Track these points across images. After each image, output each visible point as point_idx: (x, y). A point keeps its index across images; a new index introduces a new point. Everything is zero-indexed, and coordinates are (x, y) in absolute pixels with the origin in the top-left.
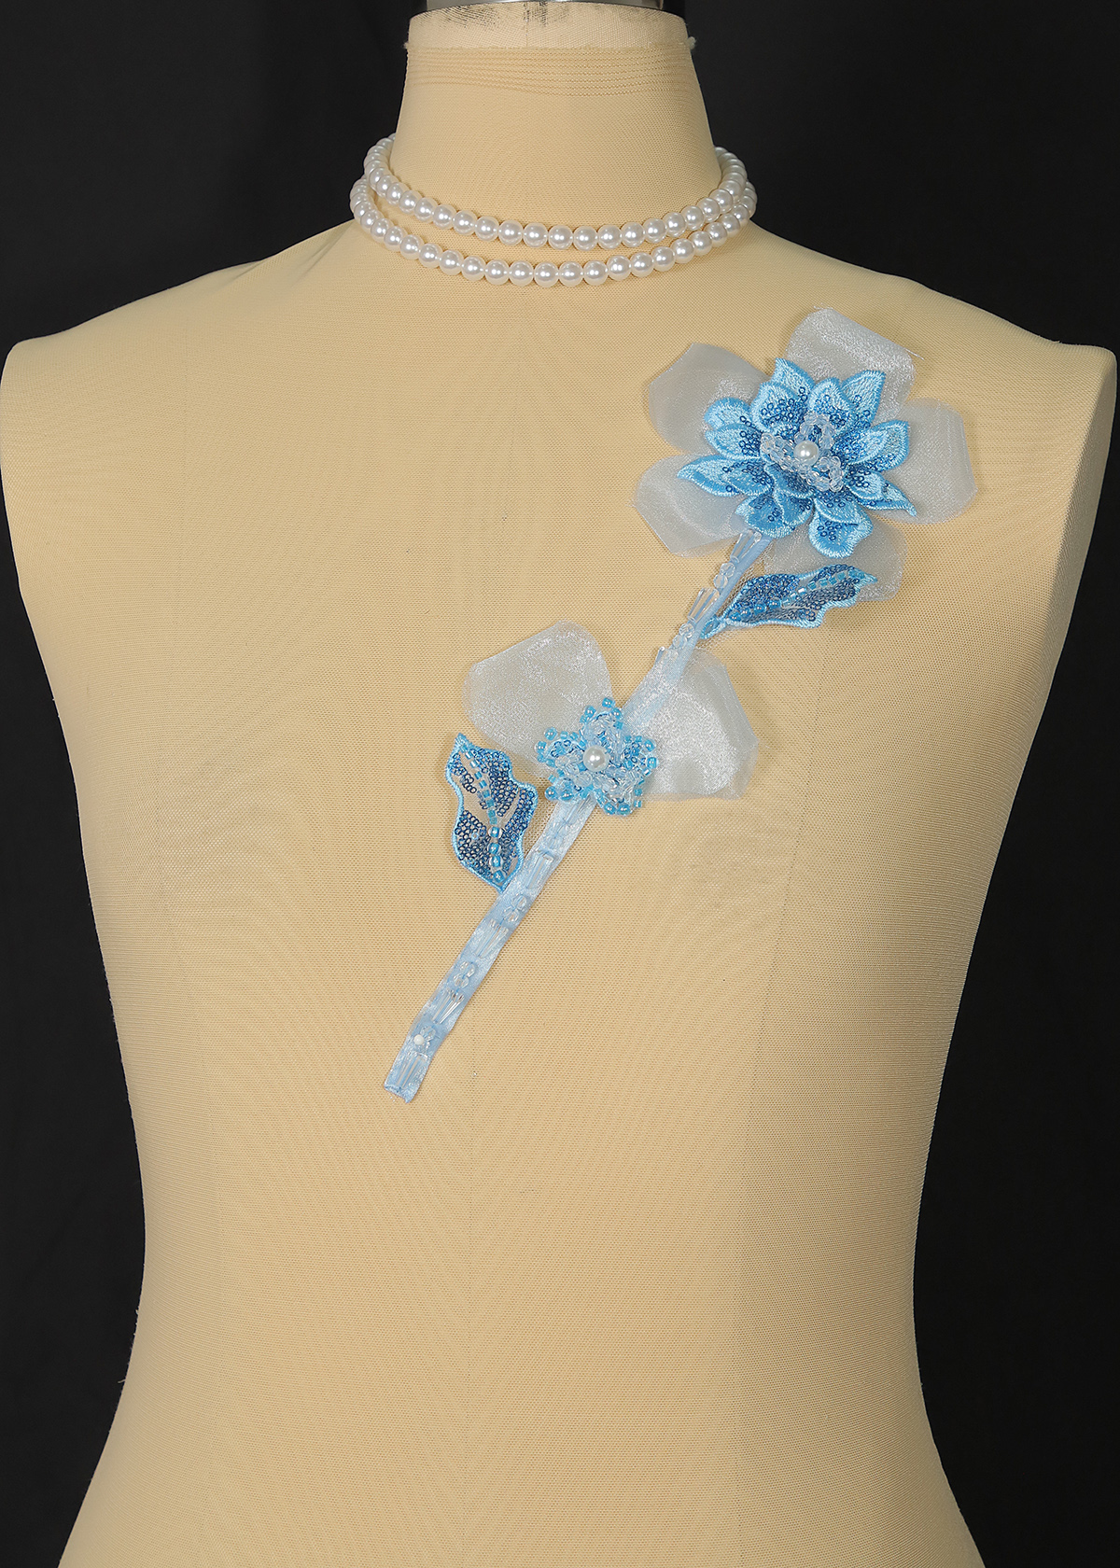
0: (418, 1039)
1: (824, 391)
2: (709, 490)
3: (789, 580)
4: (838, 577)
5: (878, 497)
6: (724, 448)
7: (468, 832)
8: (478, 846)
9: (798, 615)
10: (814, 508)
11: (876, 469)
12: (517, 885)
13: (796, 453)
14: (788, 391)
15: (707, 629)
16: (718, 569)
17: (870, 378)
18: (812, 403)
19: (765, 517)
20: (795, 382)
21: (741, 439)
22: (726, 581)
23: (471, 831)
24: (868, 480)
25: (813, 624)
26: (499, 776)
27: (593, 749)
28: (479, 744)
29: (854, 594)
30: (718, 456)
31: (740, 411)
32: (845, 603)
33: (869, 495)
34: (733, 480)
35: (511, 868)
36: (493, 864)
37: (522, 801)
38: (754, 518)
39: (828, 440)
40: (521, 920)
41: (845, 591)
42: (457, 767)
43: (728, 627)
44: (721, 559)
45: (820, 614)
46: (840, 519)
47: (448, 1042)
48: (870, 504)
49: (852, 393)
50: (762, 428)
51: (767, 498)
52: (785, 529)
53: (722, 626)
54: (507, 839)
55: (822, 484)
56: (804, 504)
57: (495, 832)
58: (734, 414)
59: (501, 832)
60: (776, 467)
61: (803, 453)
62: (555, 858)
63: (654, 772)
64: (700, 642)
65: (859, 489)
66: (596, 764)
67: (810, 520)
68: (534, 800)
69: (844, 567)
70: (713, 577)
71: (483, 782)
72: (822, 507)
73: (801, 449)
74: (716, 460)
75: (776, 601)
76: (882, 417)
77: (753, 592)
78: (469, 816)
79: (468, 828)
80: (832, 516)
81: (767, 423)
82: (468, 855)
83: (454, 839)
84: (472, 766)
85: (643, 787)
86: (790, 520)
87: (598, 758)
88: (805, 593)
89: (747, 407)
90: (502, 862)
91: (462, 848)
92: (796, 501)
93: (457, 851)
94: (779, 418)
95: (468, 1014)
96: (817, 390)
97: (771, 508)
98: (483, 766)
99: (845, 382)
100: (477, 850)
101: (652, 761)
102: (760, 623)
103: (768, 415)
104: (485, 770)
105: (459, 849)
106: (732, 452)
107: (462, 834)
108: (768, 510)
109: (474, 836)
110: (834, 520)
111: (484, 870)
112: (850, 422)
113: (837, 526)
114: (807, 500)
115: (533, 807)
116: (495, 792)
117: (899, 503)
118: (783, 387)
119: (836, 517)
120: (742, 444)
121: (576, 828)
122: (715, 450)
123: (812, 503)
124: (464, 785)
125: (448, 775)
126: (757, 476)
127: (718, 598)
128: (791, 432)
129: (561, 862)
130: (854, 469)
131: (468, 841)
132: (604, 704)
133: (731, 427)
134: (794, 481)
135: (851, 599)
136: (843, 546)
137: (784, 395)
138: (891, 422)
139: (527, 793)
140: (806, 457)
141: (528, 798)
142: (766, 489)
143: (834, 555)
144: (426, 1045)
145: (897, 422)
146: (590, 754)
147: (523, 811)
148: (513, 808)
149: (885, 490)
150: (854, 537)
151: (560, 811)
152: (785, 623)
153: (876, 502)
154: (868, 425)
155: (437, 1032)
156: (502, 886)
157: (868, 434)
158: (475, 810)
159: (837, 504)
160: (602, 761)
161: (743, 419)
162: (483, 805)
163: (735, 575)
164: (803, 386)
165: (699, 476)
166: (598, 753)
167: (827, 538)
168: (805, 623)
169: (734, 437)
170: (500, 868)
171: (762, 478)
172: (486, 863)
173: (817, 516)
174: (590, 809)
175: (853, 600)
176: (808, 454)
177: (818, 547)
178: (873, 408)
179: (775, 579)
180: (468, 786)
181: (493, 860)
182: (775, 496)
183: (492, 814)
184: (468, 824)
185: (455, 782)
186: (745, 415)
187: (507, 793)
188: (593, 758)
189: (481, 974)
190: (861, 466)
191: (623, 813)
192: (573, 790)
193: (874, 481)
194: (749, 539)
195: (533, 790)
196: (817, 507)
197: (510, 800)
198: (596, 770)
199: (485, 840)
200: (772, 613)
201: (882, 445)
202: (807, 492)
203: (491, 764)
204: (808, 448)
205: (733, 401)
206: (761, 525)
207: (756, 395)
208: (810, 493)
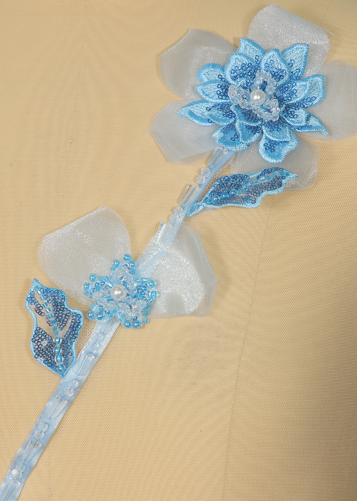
0: (14, 472)
1: (270, 58)
2: (197, 122)
3: (243, 178)
4: (272, 176)
5: (303, 124)
6: (207, 95)
7: (40, 340)
8: (47, 349)
9: (245, 200)
10: (262, 133)
11: (304, 106)
12: (72, 372)
13: (251, 98)
14: (248, 58)
15: (192, 210)
16: (199, 171)
17: (299, 48)
18: (263, 66)
19: (229, 138)
20: (253, 52)
21: (218, 89)
22: (204, 181)
23: (42, 340)
24: (297, 114)
25: (254, 206)
26: (58, 306)
27: (116, 287)
28: (46, 285)
29: (281, 186)
30: (204, 101)
31: (218, 71)
32: (275, 192)
33: (297, 123)
34: (211, 115)
35: (69, 362)
36: (57, 361)
37: (73, 321)
38: (222, 140)
39: (271, 89)
40: (76, 395)
41: (276, 184)
42: (32, 299)
43: (205, 209)
44: (203, 166)
45: (259, 199)
46: (277, 138)
47: (33, 474)
48: (298, 129)
49: (288, 59)
50: (232, 82)
51: (232, 126)
52: (242, 146)
53: (201, 208)
54: (65, 344)
55: (267, 116)
56: (256, 130)
57: (57, 340)
58: (214, 74)
59: (61, 341)
60: (238, 107)
61: (256, 97)
62: (96, 356)
63: (155, 301)
64: (187, 219)
65: (291, 119)
66: (118, 296)
67: (259, 140)
68: (82, 319)
69: (277, 169)
70: (196, 177)
71: (49, 310)
72: (267, 131)
73: (254, 95)
74: (203, 103)
75: (234, 191)
76: (309, 73)
77: (221, 186)
78: (41, 330)
79: (40, 338)
80: (273, 136)
81: (235, 78)
82: (41, 355)
83: (32, 345)
84: (41, 299)
85: (148, 310)
86: (245, 139)
87: (120, 292)
88: (251, 186)
89: (223, 69)
90: (63, 359)
91: (37, 351)
92: (250, 127)
93: (33, 352)
94: (242, 76)
95: (46, 455)
96: (266, 57)
97: (234, 133)
98: (48, 299)
99: (284, 52)
100: (46, 352)
101: (154, 294)
102: (223, 205)
103: (235, 74)
104: (50, 302)
105: (35, 351)
106: (212, 98)
107: (36, 342)
108: (232, 134)
109: (45, 343)
110: (274, 139)
111: (52, 364)
112: (286, 77)
113: (276, 143)
114: (258, 127)
115: (81, 324)
116: (56, 315)
117: (317, 128)
118: (245, 56)
119: (275, 137)
120: (218, 93)
121: (109, 336)
122: (201, 97)
123: (261, 129)
124: (36, 311)
125: (27, 305)
126: (226, 112)
127: (198, 191)
128: (249, 84)
129: (99, 358)
130: (288, 107)
131: (40, 346)
132: (125, 259)
133: (211, 82)
134: (249, 115)
135: (279, 189)
136: (279, 156)
137: (246, 61)
138: (314, 76)
139: (77, 315)
140: (257, 100)
141: (77, 319)
142: (232, 120)
143: (272, 161)
144: (19, 475)
145: (317, 75)
146: (114, 290)
147: (74, 328)
148: (68, 325)
149: (308, 119)
150: (286, 150)
151: (98, 327)
152: (237, 205)
153: (302, 127)
154: (299, 78)
155: (26, 468)
156: (63, 374)
157: (298, 84)
158: (44, 326)
159: (276, 129)
160: (122, 294)
161: (220, 77)
162: (49, 323)
163: (210, 175)
164: (258, 54)
165: (191, 114)
166: (119, 289)
167: (269, 151)
168: (249, 205)
169: (213, 89)
170: (62, 363)
171: (230, 114)
172: (52, 360)
173: (264, 137)
174: (116, 325)
175: (280, 190)
176: (259, 98)
177: (263, 156)
178: (302, 67)
179: (235, 177)
180: (39, 311)
181: (57, 358)
182: (237, 125)
183: (55, 329)
184: (40, 336)
185: (31, 309)
186: (221, 74)
187: (64, 316)
188: (116, 293)
189: (52, 430)
190: (294, 105)
191: (136, 327)
192: (104, 313)
193: (301, 113)
194: (221, 153)
195: (81, 313)
196: (264, 131)
197: (66, 320)
198: (119, 300)
199: (51, 345)
200: (231, 199)
201: (306, 91)
202: (257, 122)
203: (53, 298)
204: (258, 94)
205: (214, 66)
206: (226, 143)
207: (228, 61)
208: (260, 123)
